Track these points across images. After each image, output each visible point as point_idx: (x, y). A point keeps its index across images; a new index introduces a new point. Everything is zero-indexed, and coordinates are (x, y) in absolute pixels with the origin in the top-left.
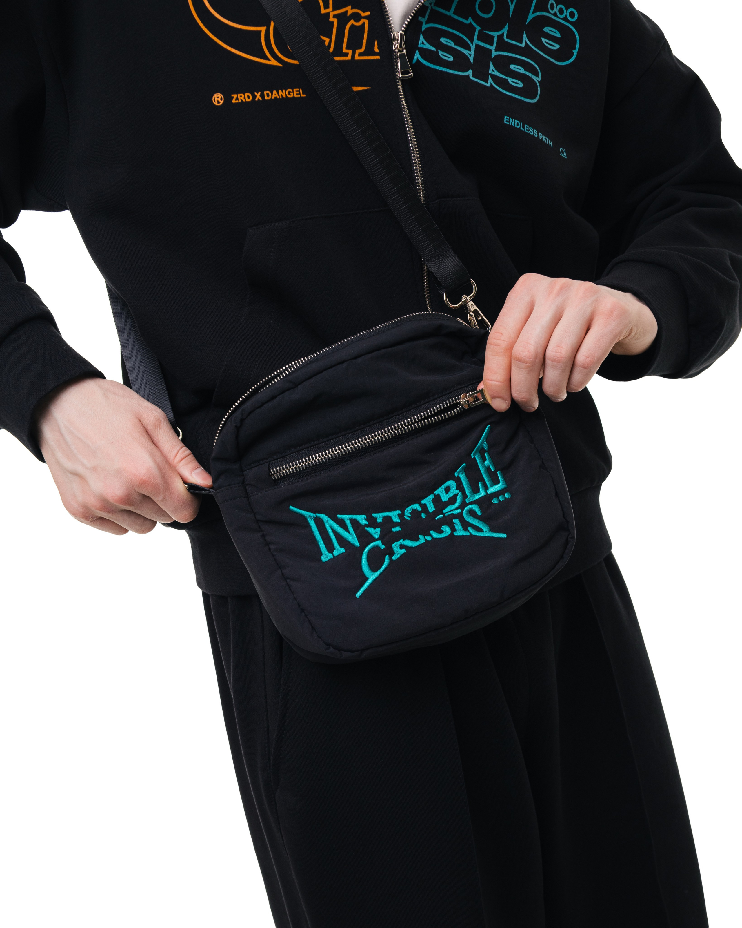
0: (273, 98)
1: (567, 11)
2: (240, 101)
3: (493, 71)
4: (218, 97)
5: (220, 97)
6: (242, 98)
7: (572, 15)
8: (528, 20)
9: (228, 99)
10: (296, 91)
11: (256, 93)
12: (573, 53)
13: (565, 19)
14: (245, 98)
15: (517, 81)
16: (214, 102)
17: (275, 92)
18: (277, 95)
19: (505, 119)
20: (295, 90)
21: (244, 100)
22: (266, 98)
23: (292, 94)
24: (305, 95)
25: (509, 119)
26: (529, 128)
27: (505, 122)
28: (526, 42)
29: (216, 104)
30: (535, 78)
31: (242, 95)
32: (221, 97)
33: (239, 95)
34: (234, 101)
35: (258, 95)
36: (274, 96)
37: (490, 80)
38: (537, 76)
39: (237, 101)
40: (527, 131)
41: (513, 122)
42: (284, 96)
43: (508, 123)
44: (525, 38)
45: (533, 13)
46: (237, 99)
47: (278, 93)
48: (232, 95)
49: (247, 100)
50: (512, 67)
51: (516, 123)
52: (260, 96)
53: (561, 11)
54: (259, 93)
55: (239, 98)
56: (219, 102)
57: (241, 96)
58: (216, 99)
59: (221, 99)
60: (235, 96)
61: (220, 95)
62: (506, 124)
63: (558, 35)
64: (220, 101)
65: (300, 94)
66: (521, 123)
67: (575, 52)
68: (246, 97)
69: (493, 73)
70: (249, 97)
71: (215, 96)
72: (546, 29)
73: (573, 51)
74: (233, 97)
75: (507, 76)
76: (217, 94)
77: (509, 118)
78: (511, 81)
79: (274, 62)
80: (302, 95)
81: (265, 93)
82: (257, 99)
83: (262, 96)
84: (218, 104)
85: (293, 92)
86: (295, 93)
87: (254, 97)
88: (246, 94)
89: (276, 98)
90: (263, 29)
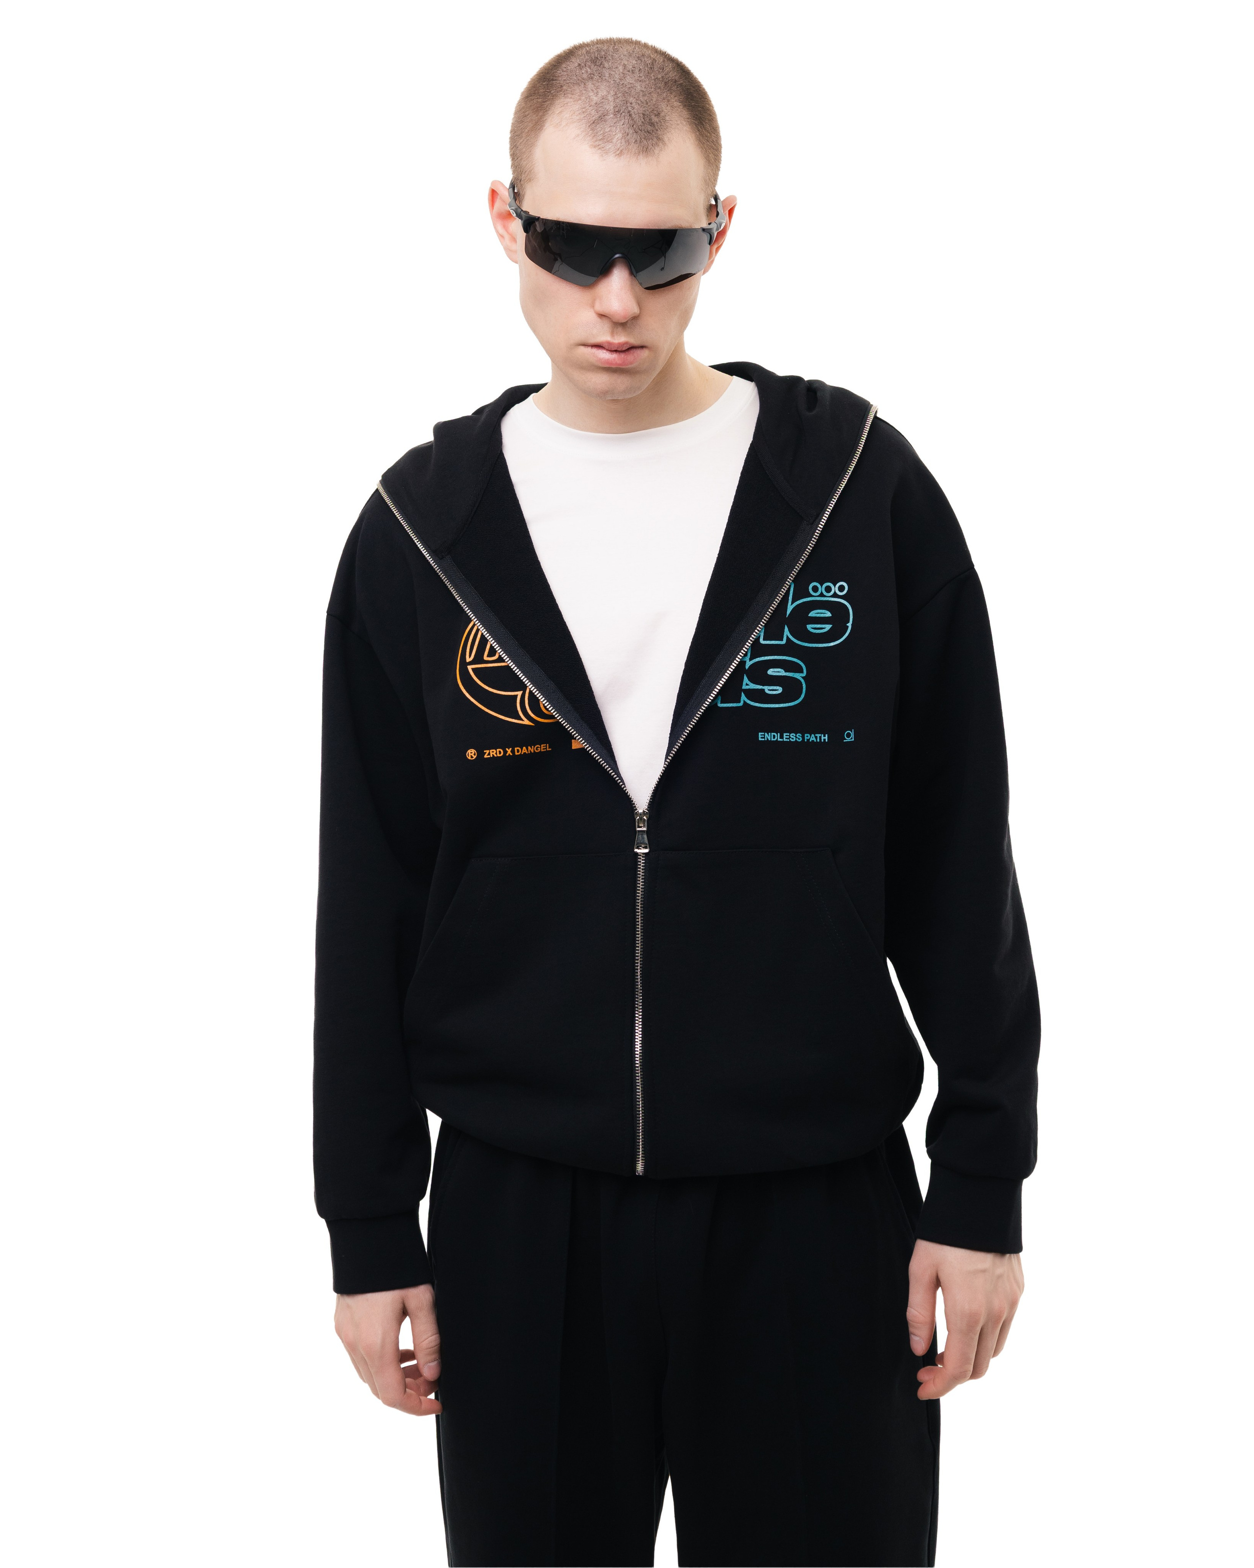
0: (522, 753)
1: (835, 587)
2: (492, 756)
3: (747, 685)
4: (471, 753)
5: (473, 753)
6: (494, 753)
7: (841, 588)
8: (788, 612)
9: (480, 754)
10: (544, 746)
11: (507, 749)
12: (848, 627)
13: (835, 595)
14: (496, 753)
15: (775, 688)
16: (467, 756)
17: (524, 748)
18: (526, 751)
19: (760, 736)
20: (542, 745)
21: (495, 756)
22: (516, 754)
23: (539, 749)
24: (550, 749)
25: (764, 735)
26: (789, 736)
27: (760, 739)
28: (787, 637)
29: (469, 758)
30: (798, 676)
31: (494, 750)
32: (475, 753)
33: (491, 751)
34: (486, 756)
35: (509, 751)
36: (523, 752)
37: (743, 697)
38: (800, 670)
39: (489, 756)
40: (787, 740)
41: (769, 737)
42: (532, 751)
43: (764, 739)
44: (787, 632)
45: (792, 603)
46: (489, 754)
47: (527, 749)
48: (485, 751)
49: (498, 755)
50: (771, 672)
51: (772, 736)
52: (511, 751)
53: (828, 589)
54: (511, 749)
55: (491, 754)
56: (472, 757)
57: (493, 752)
58: (470, 754)
59: (475, 754)
60: (487, 752)
61: (473, 751)
62: (761, 741)
63: (828, 614)
64: (473, 756)
65: (546, 749)
66: (779, 734)
67: (850, 625)
68: (498, 753)
69: (747, 687)
70: (500, 753)
71: (469, 751)
72: (813, 614)
73: (847, 625)
74: (486, 753)
75: (763, 686)
76: (471, 749)
77: (763, 733)
78: (769, 690)
79: (526, 722)
80: (548, 749)
81: (516, 749)
82: (507, 755)
83: (513, 751)
84: (471, 759)
85: (541, 747)
86: (542, 748)
87: (505, 752)
88: (498, 750)
89: (525, 753)
90: (519, 693)
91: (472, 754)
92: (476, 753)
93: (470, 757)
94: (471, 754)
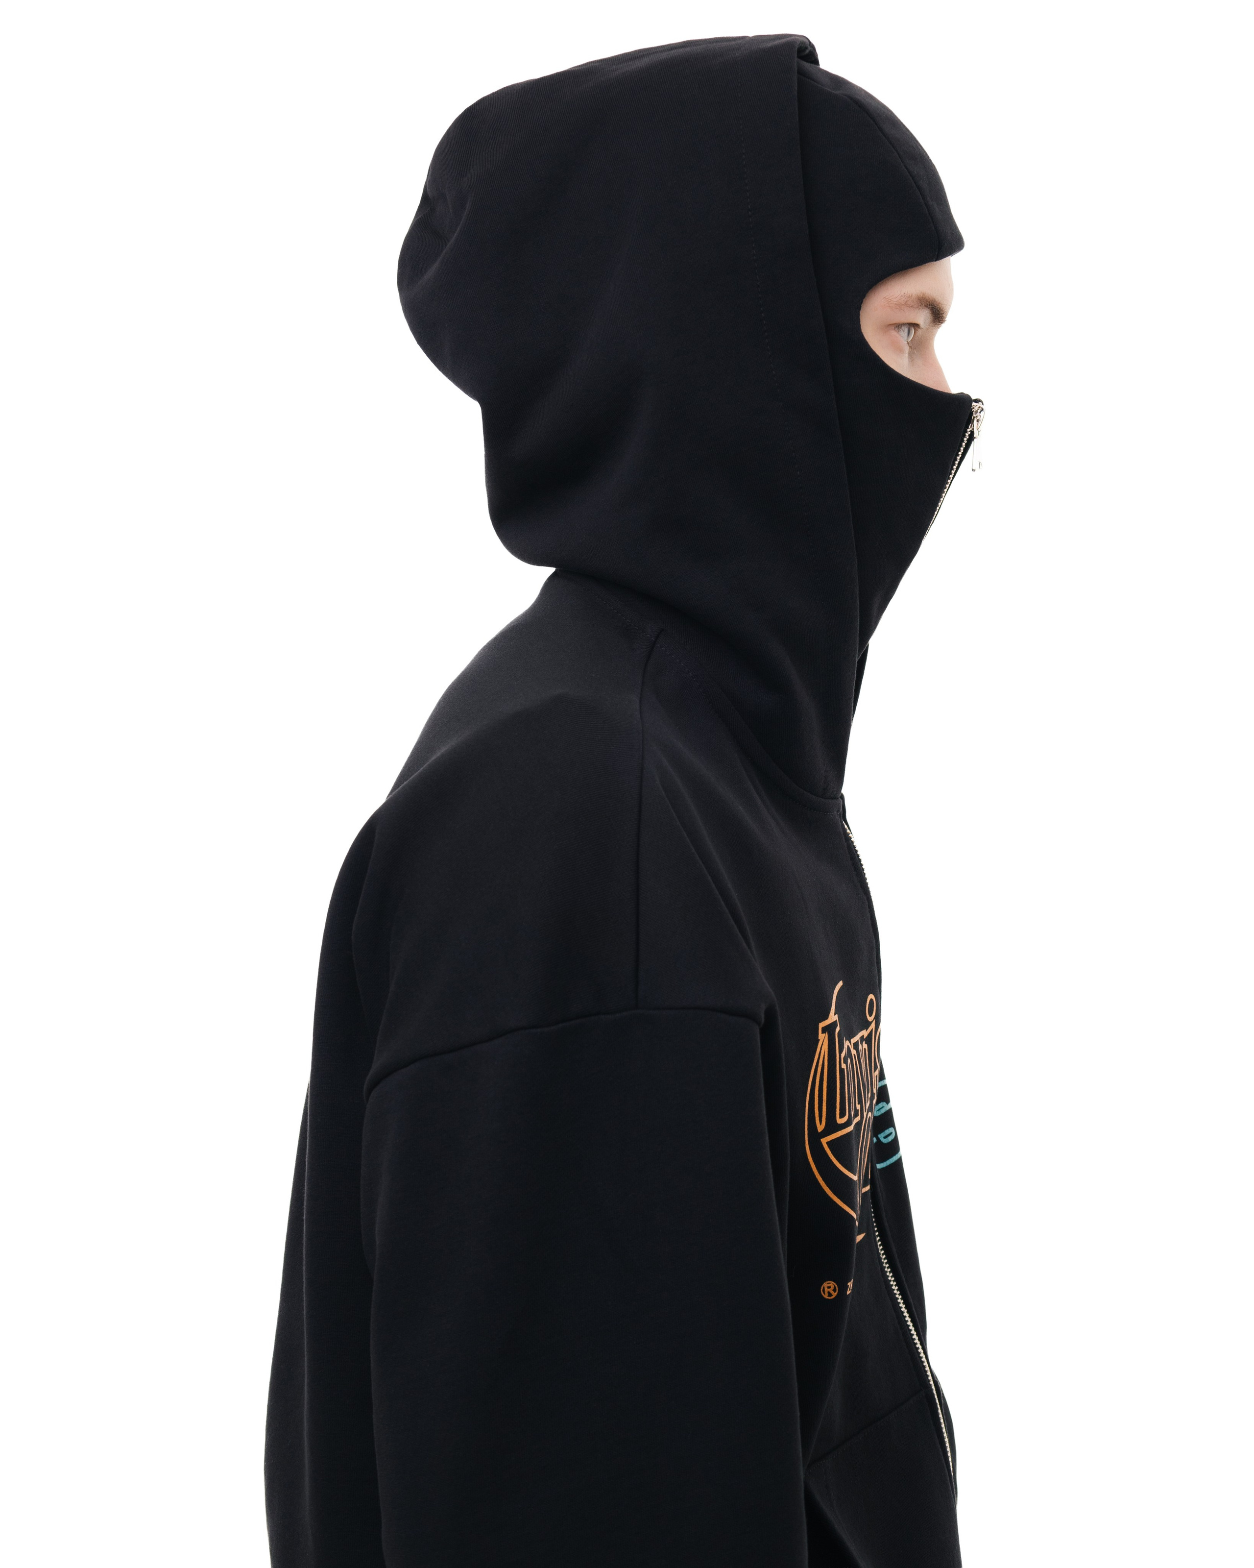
4: (829, 1287)
5: (833, 1287)
9: (841, 1289)
16: (822, 1293)
29: (826, 1296)
32: (835, 1287)
56: (830, 1295)
58: (826, 1289)
59: (834, 1290)
61: (832, 1284)
64: (832, 1292)
71: (825, 1285)
76: (829, 1282)
84: (829, 1298)
91: (831, 1290)
92: (837, 1288)
93: (827, 1294)
94: (829, 1290)
